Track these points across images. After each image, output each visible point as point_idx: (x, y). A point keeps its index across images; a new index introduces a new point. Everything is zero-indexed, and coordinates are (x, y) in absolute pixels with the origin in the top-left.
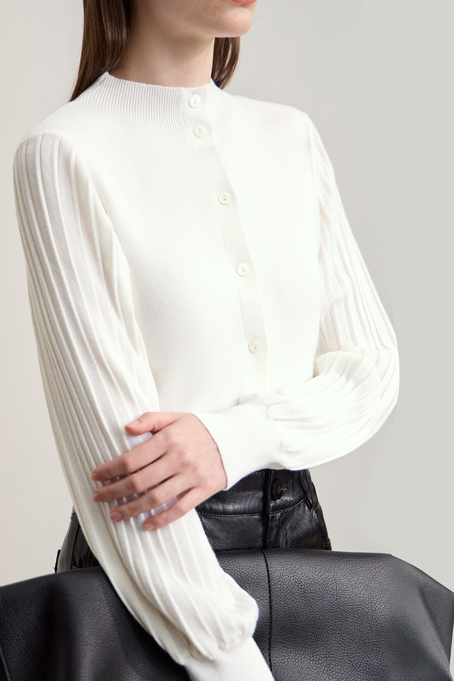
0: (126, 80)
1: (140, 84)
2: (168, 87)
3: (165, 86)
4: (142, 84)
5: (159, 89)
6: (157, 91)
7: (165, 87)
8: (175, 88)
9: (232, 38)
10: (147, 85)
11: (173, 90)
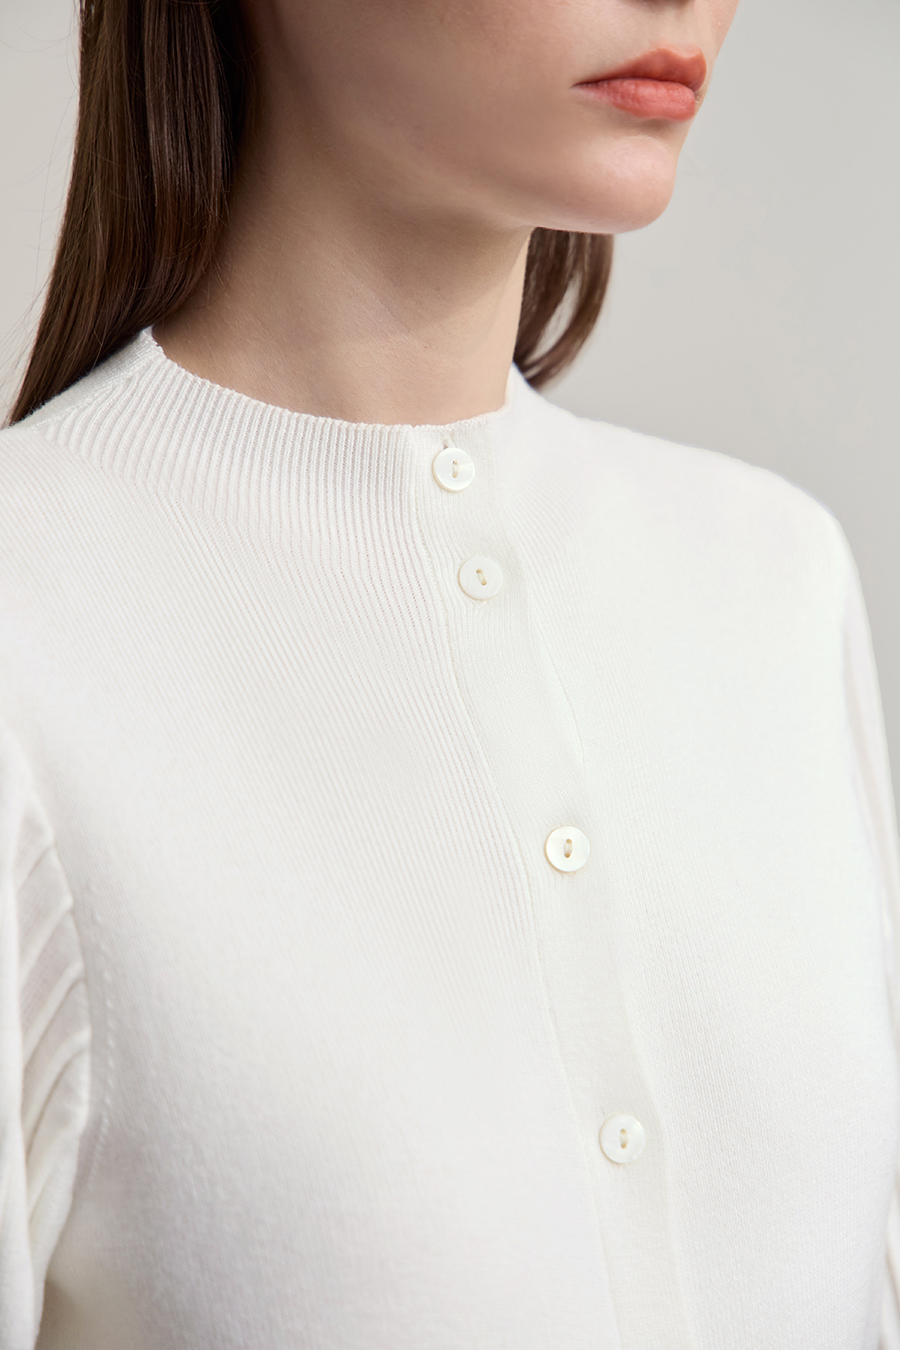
0: (223, 385)
1: (271, 407)
2: (363, 425)
3: (354, 420)
4: (279, 409)
5: (335, 430)
6: (326, 437)
7: (354, 425)
8: (388, 428)
9: (594, 237)
10: (296, 414)
11: (381, 432)
